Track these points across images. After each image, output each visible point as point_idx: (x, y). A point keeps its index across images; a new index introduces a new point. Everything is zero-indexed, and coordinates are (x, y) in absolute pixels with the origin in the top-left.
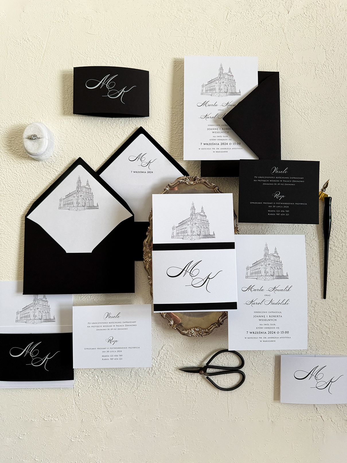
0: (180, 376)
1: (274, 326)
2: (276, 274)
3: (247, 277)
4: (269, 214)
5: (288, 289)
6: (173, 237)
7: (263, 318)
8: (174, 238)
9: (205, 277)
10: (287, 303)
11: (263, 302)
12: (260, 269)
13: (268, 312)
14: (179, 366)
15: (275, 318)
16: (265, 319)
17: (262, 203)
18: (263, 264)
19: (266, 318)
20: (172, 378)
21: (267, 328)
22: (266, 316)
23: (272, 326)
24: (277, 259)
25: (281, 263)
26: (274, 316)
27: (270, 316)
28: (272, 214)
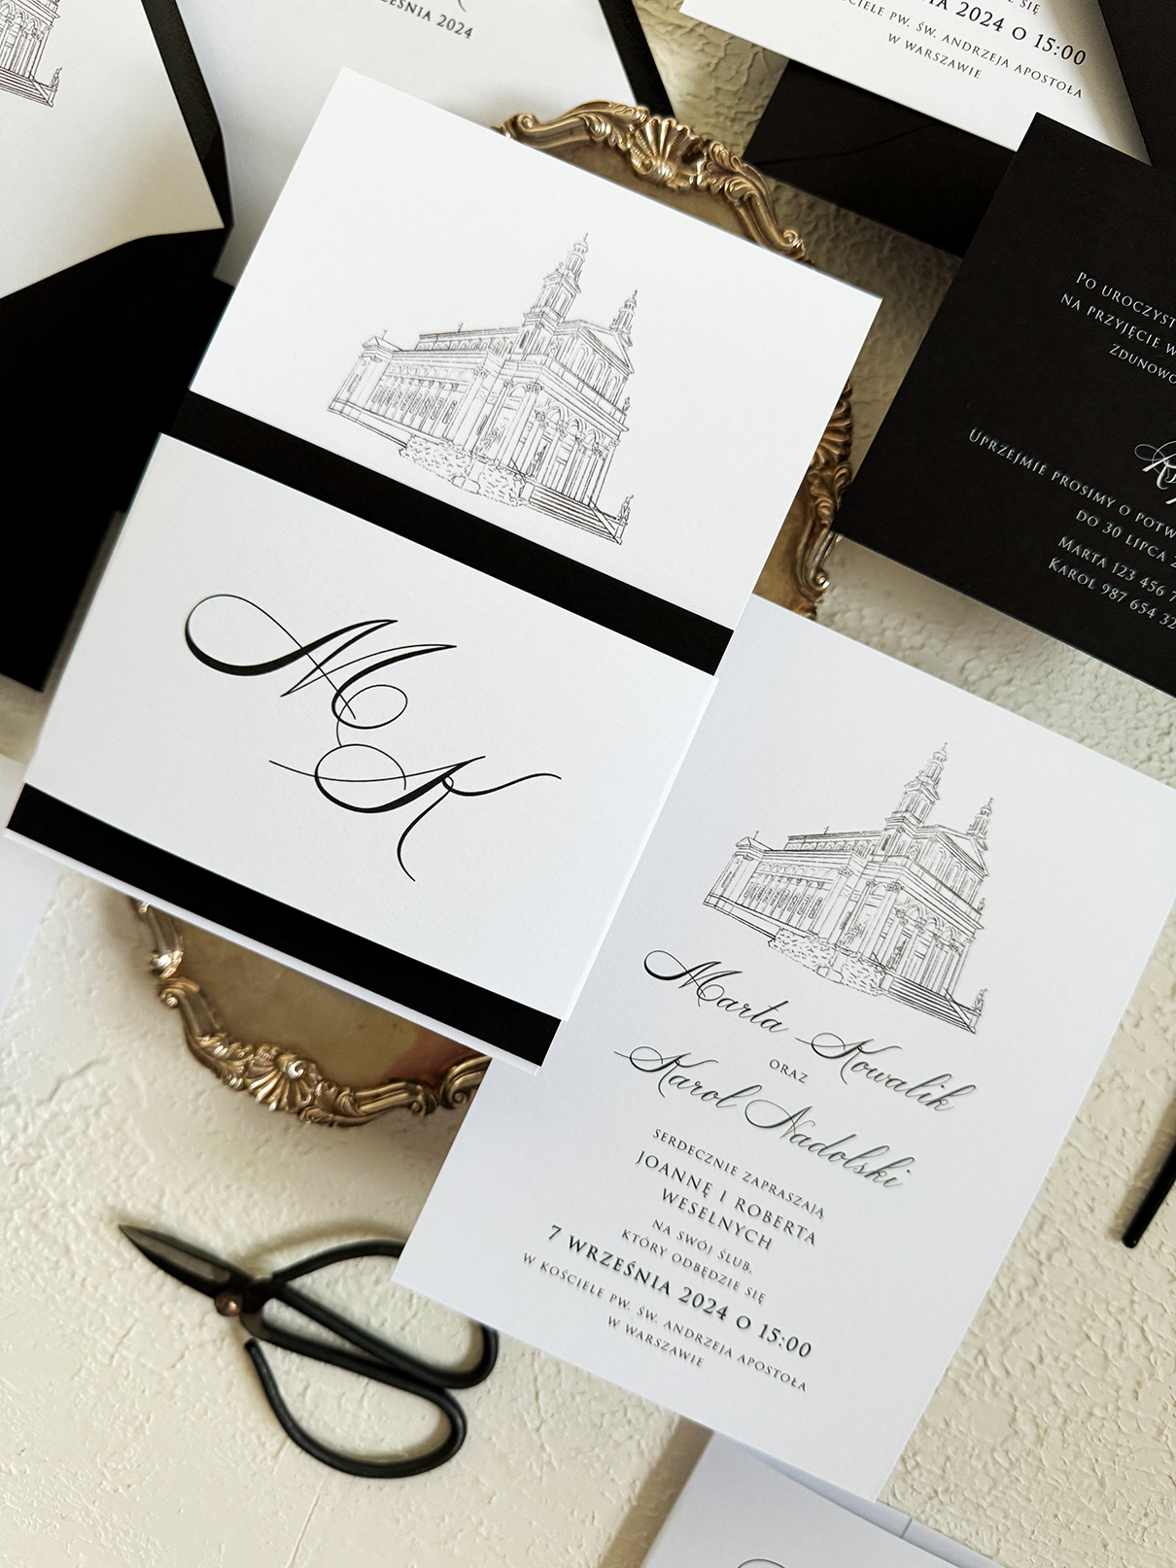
0: (115, 1262)
1: (734, 1273)
2: (911, 968)
3: (715, 900)
4: (1060, 566)
5: (937, 1095)
6: (340, 406)
7: (694, 1196)
8: (348, 416)
9: (425, 763)
10: (890, 1173)
11: (741, 1102)
12: (821, 885)
13: (740, 1174)
14: (134, 1206)
15: (768, 1231)
16: (701, 1203)
17: (1049, 473)
18: (856, 864)
19: (712, 1203)
20: (67, 1251)
21: (685, 1263)
22: (715, 1193)
23: (722, 1269)
24: (960, 880)
25: (974, 914)
26: (768, 1215)
27: (740, 1204)
28: (1073, 573)
